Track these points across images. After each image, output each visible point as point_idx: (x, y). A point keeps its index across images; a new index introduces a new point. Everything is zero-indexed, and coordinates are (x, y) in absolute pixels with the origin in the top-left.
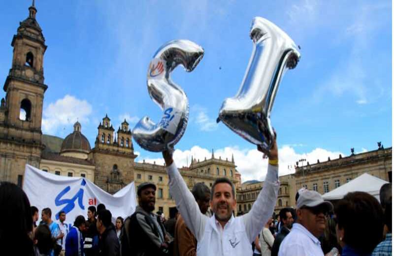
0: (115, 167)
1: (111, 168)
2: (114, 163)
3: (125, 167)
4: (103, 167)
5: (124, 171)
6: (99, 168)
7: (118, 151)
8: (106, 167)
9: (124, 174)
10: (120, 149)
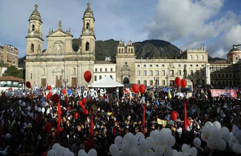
0: (126, 63)
1: (124, 64)
2: (125, 62)
3: (131, 63)
4: (120, 64)
5: (130, 64)
6: (118, 65)
7: (127, 55)
8: (121, 64)
9: (130, 66)
10: (128, 54)
